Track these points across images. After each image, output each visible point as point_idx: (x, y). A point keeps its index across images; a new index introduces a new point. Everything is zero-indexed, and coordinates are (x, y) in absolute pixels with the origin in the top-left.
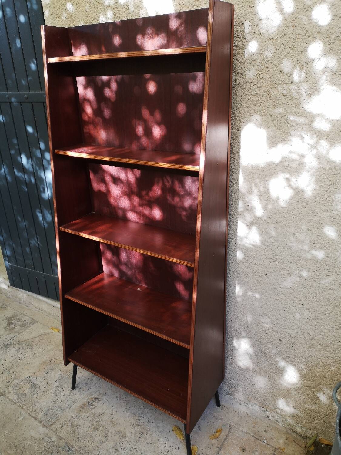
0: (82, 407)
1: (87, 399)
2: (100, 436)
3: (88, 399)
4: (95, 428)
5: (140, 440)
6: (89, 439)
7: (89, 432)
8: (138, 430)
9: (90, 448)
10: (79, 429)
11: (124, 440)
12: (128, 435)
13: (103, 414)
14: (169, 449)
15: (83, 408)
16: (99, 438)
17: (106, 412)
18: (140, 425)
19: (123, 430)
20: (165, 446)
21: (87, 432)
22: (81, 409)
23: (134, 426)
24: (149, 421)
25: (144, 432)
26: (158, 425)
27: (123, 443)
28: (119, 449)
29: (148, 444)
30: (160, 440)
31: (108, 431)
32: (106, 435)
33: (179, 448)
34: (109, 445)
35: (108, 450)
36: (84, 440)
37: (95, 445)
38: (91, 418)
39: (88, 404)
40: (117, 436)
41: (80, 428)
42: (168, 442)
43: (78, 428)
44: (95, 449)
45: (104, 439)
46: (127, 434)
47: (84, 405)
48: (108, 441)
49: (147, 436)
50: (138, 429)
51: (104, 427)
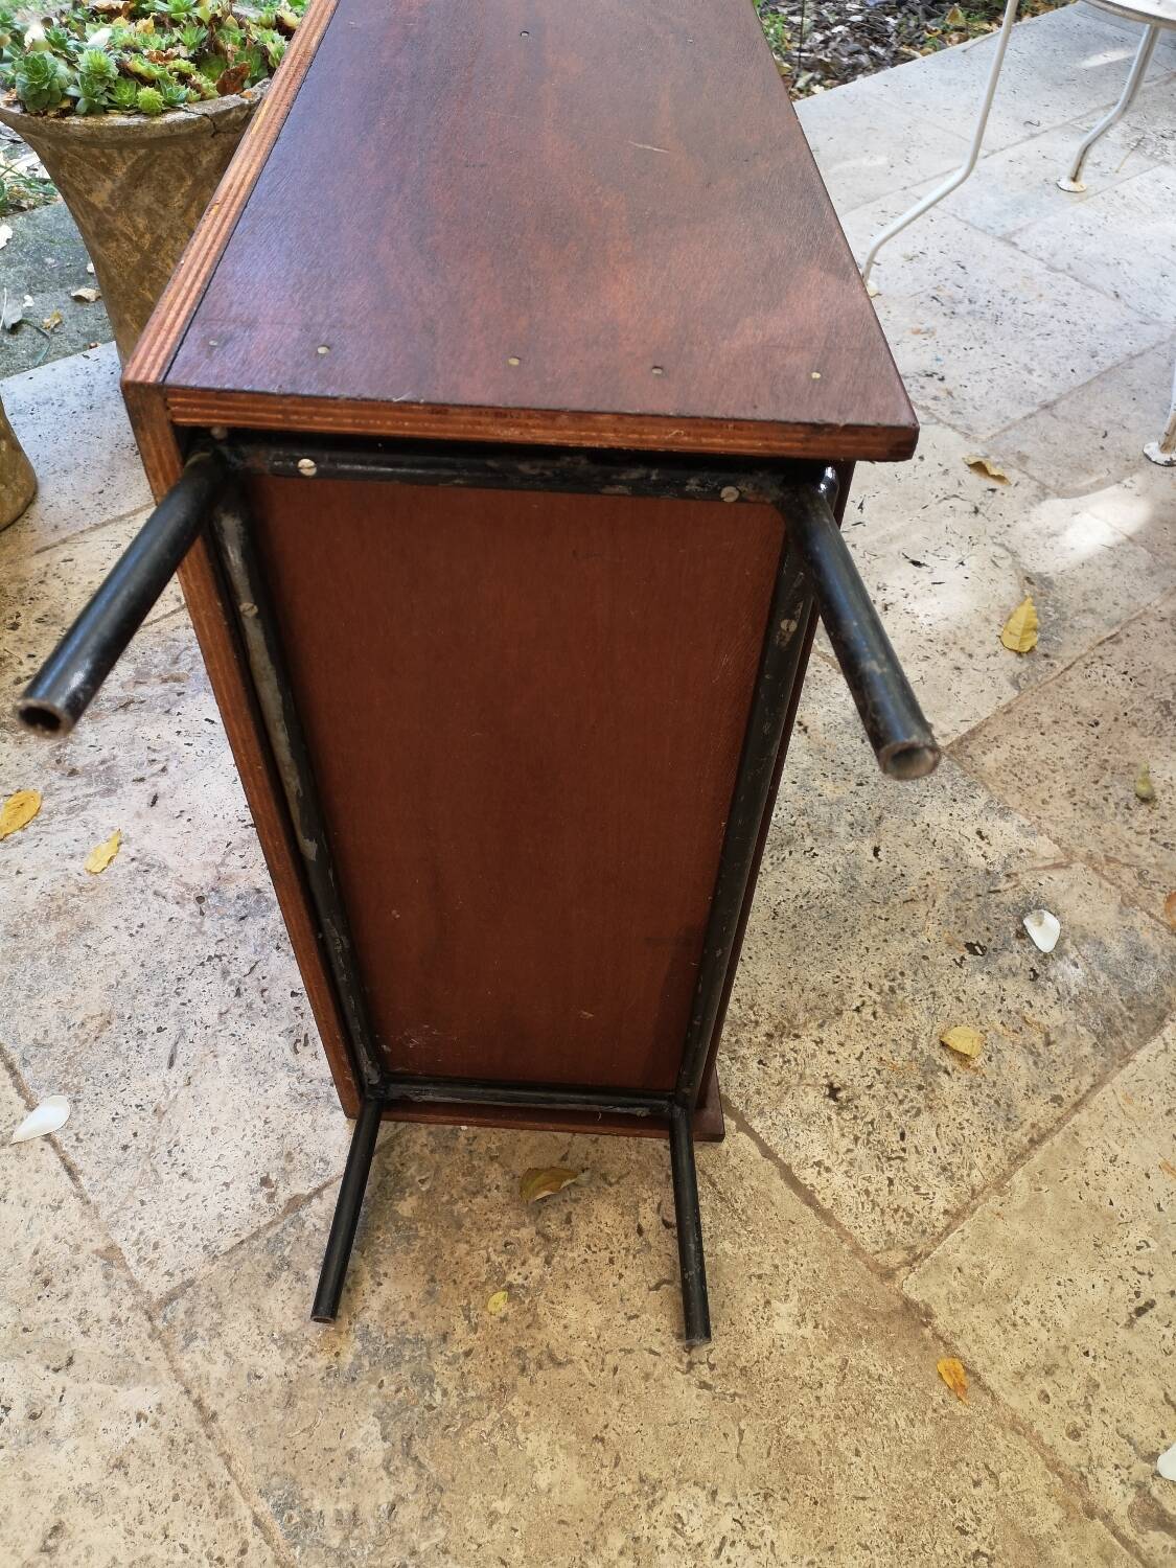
9: (167, 1481)
16: (95, 1538)
32: (51, 1543)
34: (60, 1459)
35: (83, 1427)
36: (186, 1551)
37: (137, 1491)
44: (147, 1459)
45: (78, 1517)
48: (55, 1495)
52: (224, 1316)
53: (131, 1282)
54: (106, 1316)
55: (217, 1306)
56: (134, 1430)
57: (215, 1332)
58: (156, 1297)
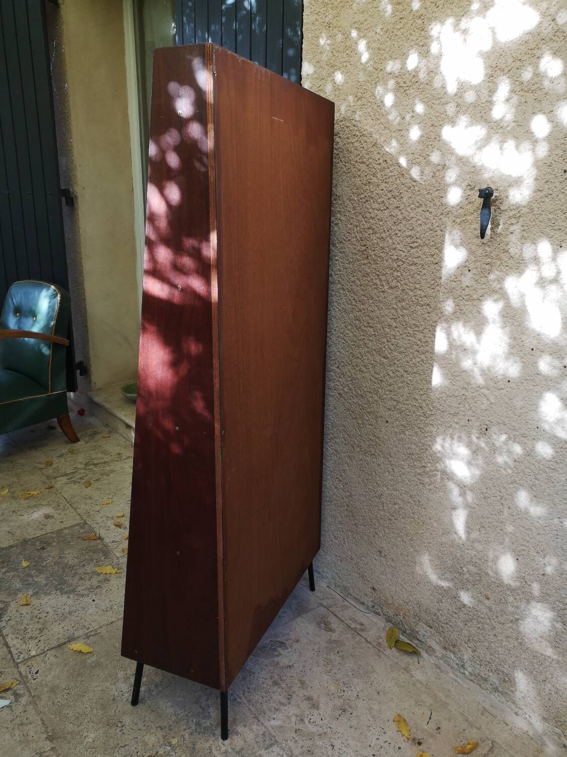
0: (260, 649)
2: (280, 695)
3: (271, 641)
4: (275, 683)
5: (340, 718)
6: (264, 694)
7: (265, 686)
8: (339, 704)
9: (264, 706)
10: (252, 677)
11: (315, 712)
13: (290, 666)
14: (384, 745)
16: (279, 697)
17: (295, 665)
18: (343, 697)
19: (315, 697)
20: (378, 739)
21: (262, 684)
22: (259, 652)
23: (333, 696)
24: (358, 696)
25: (349, 710)
26: (372, 706)
27: (313, 715)
28: (306, 721)
29: (351, 728)
30: (371, 728)
31: (294, 692)
32: (290, 697)
33: (400, 748)
34: (292, 712)
35: (288, 717)
36: (257, 694)
37: (271, 705)
38: (271, 668)
39: (270, 648)
40: (305, 702)
42: (383, 734)
43: (250, 675)
44: (270, 711)
46: (321, 705)
47: (264, 647)
48: (291, 705)
49: (352, 716)
51: (289, 686)
52: (255, 740)
53: (284, 750)
54: (289, 742)
55: (257, 742)
56: (275, 716)
57: (257, 736)
58: (276, 746)
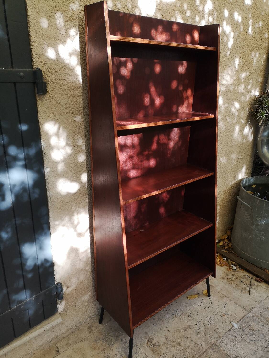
0: (154, 352)
1: (147, 348)
2: (186, 342)
3: (147, 346)
4: (179, 344)
5: (194, 317)
6: (187, 350)
7: (181, 349)
9: (195, 349)
11: (193, 327)
12: (189, 324)
13: (166, 337)
14: (203, 304)
15: (156, 351)
16: (187, 342)
17: (164, 334)
18: (182, 315)
19: (184, 326)
20: (200, 306)
21: (180, 350)
22: (157, 353)
23: (182, 319)
24: (179, 310)
25: (188, 314)
26: (184, 305)
27: (195, 328)
28: (199, 331)
29: (198, 314)
30: (196, 307)
31: (183, 335)
32: (186, 338)
34: (195, 336)
35: (199, 338)
36: (188, 353)
37: (193, 346)
38: (168, 346)
39: (153, 347)
40: (188, 330)
41: (176, 355)
42: (198, 304)
44: (197, 347)
45: (189, 340)
47: (153, 350)
48: (191, 337)
49: (191, 313)
50: (185, 317)
51: (179, 338)
52: (216, 353)
53: (217, 341)
54: (212, 338)
55: (217, 352)
56: (200, 344)
57: (214, 352)
58: (216, 344)
